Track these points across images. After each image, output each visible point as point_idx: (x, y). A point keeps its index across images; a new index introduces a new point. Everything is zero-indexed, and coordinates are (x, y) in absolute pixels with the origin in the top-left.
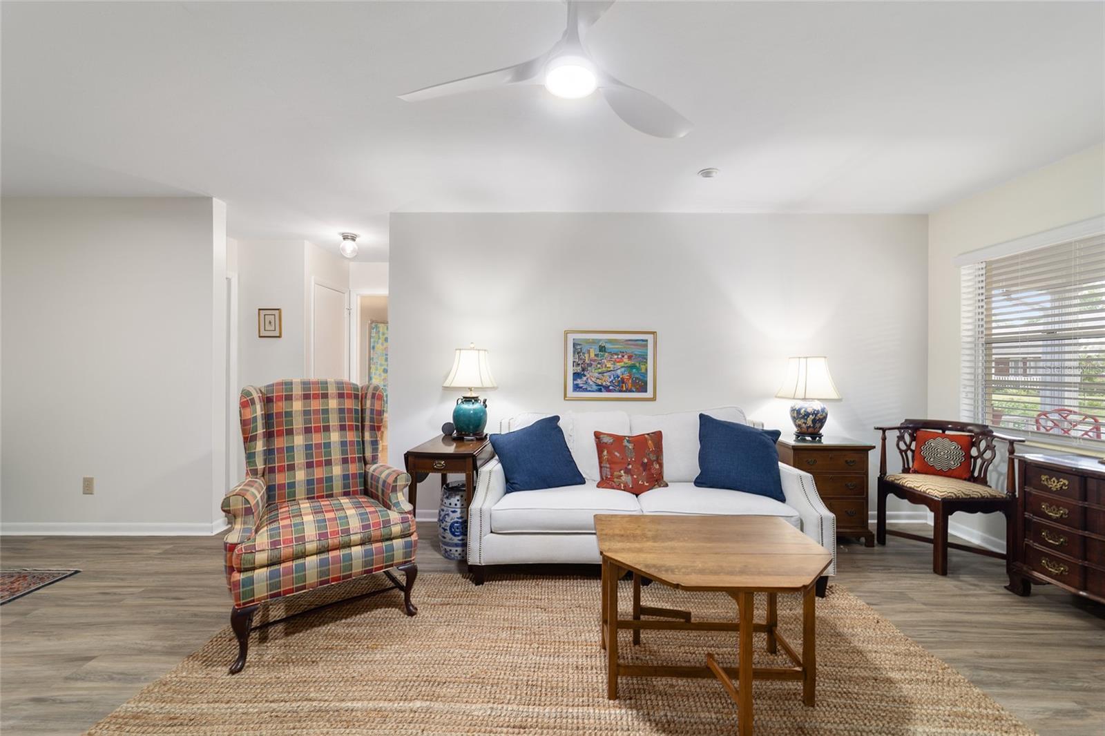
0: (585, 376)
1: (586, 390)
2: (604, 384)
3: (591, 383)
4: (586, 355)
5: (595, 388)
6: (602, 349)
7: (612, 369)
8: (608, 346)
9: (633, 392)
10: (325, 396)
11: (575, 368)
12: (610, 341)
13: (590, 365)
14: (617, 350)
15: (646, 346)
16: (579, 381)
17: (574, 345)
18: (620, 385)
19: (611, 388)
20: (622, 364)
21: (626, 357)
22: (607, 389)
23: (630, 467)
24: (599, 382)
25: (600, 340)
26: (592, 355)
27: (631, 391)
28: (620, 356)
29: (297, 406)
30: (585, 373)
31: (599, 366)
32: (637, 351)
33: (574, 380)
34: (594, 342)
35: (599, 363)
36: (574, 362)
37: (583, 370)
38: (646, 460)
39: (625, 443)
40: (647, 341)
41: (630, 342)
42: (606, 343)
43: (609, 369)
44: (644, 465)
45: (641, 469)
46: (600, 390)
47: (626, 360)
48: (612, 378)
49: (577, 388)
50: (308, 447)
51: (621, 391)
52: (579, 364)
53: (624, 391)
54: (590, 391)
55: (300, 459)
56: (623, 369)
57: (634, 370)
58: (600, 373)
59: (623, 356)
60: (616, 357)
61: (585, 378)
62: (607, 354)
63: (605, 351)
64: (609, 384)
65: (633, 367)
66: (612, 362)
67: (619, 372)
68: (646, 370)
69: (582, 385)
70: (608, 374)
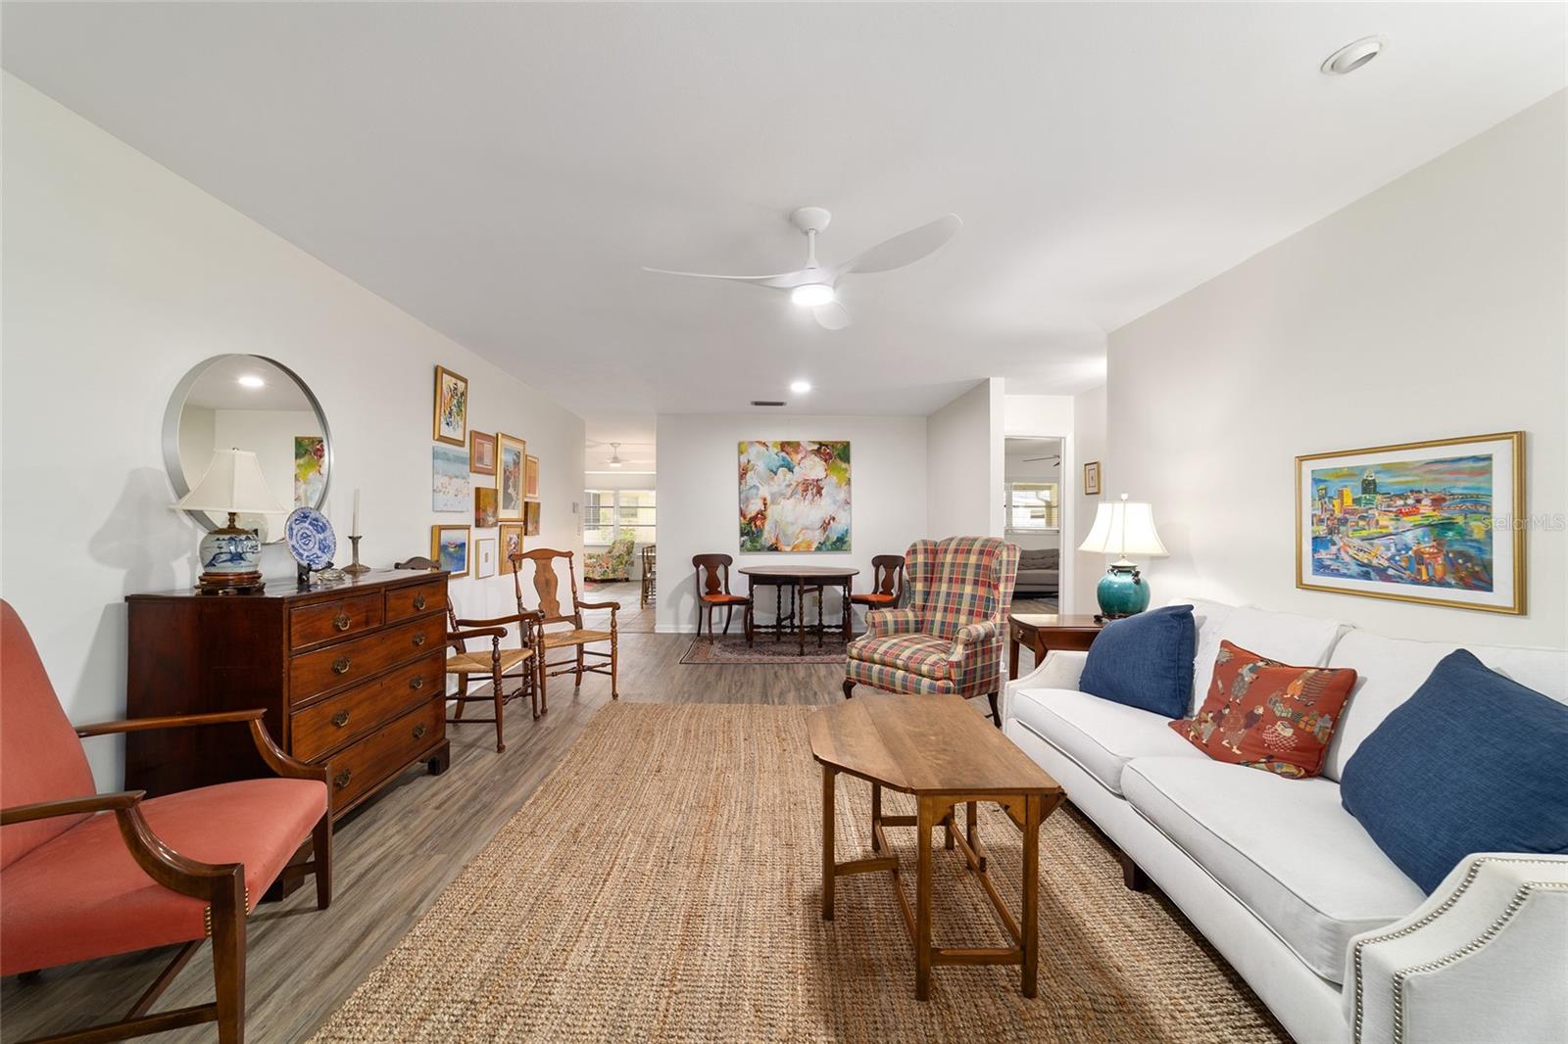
0: (1334, 544)
1: (1337, 573)
2: (1375, 562)
3: (1347, 559)
4: (1336, 502)
5: (1355, 569)
6: (1369, 487)
7: (1391, 530)
8: (1381, 479)
9: (1449, 585)
10: (969, 552)
11: (1316, 528)
12: (1387, 469)
13: (1344, 522)
14: (1404, 487)
15: (1488, 471)
16: (1323, 554)
17: (1316, 481)
18: (1413, 568)
19: (1391, 572)
20: (1417, 519)
21: (1426, 502)
22: (1383, 574)
23: (1227, 711)
24: (1364, 558)
25: (1363, 469)
26: (1348, 501)
27: (1442, 583)
28: (1410, 501)
29: (949, 558)
30: (1335, 538)
31: (1361, 523)
32: (1461, 486)
33: (1315, 551)
34: (1351, 473)
35: (1362, 518)
36: (1314, 516)
37: (1331, 532)
38: (1261, 711)
39: (1245, 670)
40: (1489, 458)
41: (1435, 467)
42: (1376, 473)
43: (1384, 531)
44: (1252, 720)
45: (1242, 721)
46: (1366, 576)
47: (1426, 507)
48: (1393, 550)
49: (1320, 567)
50: (948, 594)
51: (1416, 581)
52: (1322, 521)
53: (1424, 583)
54: (1344, 575)
55: (941, 604)
56: (1419, 532)
57: (1450, 534)
58: (1364, 539)
59: (1418, 501)
60: (1401, 502)
61: (1334, 549)
62: (1378, 497)
63: (1375, 492)
64: (1386, 564)
65: (1447, 525)
66: (1392, 515)
67: (1409, 538)
68: (1489, 534)
69: (1328, 563)
70: (1384, 540)
